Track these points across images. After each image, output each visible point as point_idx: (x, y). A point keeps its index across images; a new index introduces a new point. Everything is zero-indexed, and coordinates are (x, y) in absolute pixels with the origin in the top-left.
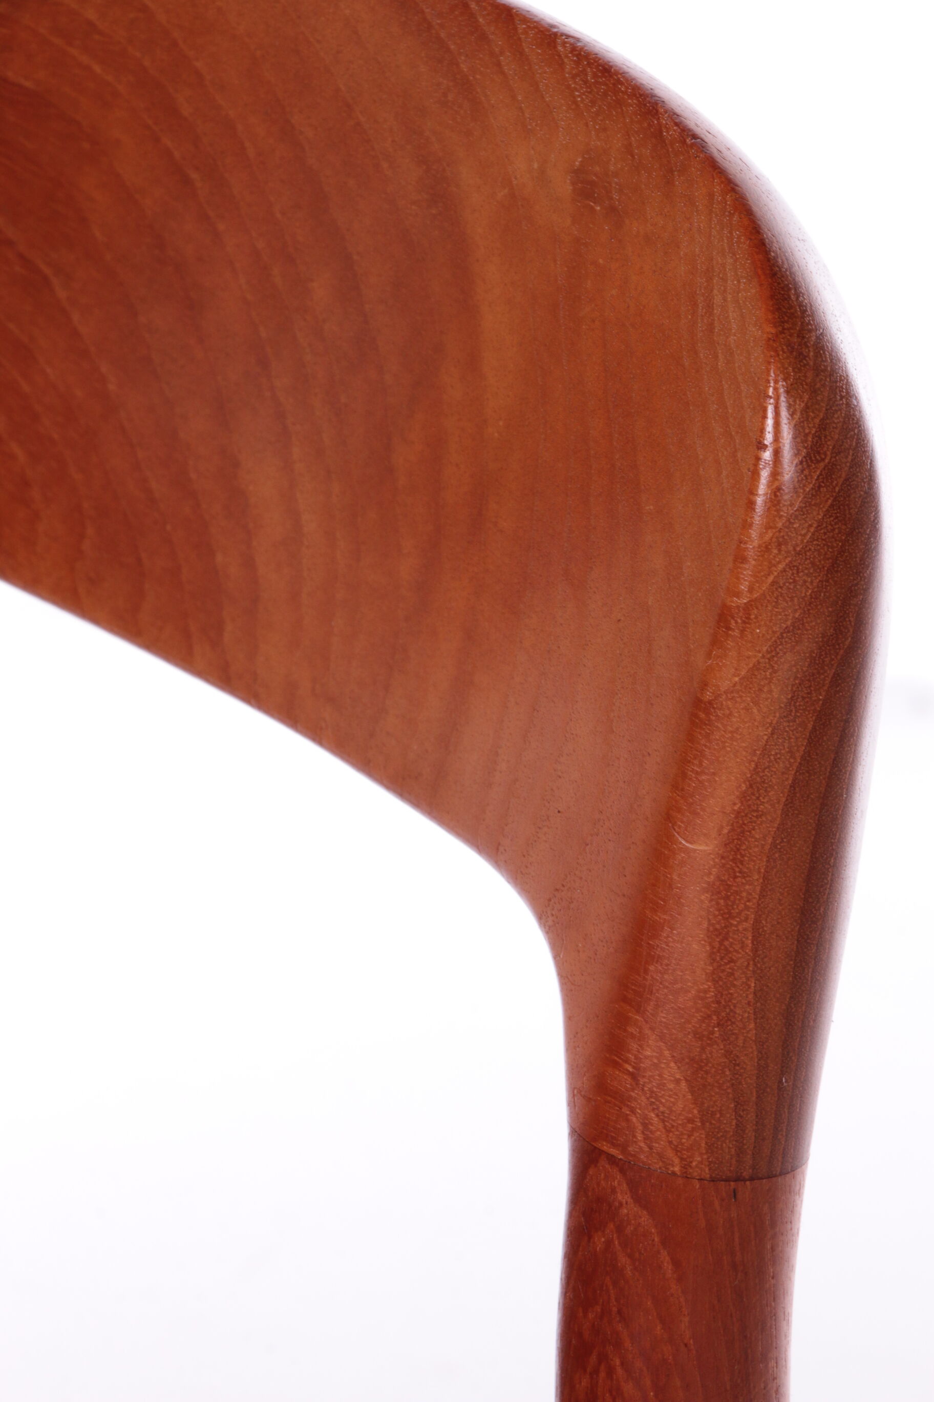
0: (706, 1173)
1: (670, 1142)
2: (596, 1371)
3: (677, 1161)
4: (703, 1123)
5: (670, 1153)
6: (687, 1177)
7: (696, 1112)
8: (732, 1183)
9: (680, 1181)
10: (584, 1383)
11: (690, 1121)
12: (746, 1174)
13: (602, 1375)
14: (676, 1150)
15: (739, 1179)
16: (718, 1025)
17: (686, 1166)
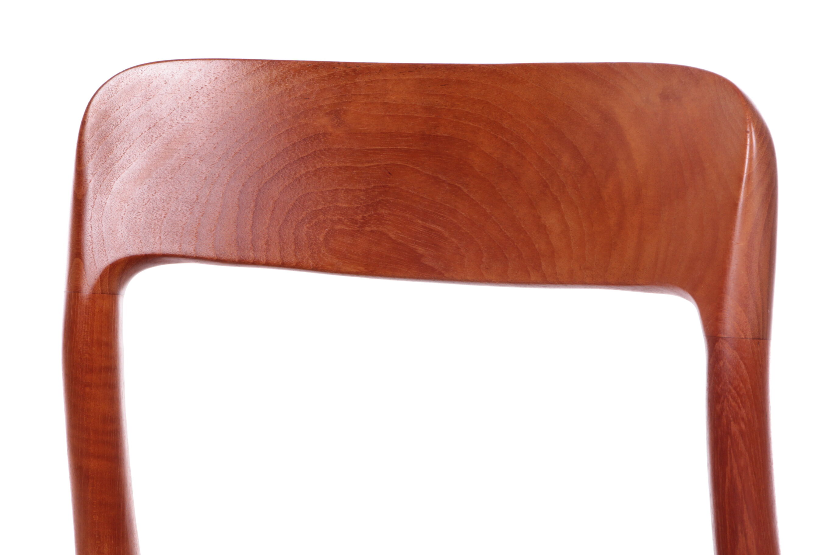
0: (751, 337)
1: (741, 329)
2: (723, 401)
3: (743, 334)
4: (749, 322)
5: (741, 333)
6: (746, 338)
7: (747, 319)
8: (758, 340)
9: (744, 340)
10: (719, 407)
11: (746, 322)
12: (761, 338)
13: (725, 402)
14: (742, 331)
15: (759, 339)
16: (751, 294)
17: (745, 336)
